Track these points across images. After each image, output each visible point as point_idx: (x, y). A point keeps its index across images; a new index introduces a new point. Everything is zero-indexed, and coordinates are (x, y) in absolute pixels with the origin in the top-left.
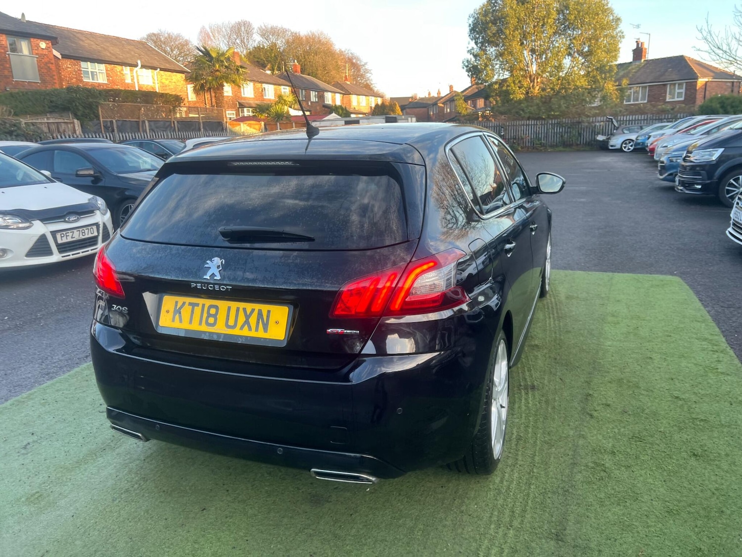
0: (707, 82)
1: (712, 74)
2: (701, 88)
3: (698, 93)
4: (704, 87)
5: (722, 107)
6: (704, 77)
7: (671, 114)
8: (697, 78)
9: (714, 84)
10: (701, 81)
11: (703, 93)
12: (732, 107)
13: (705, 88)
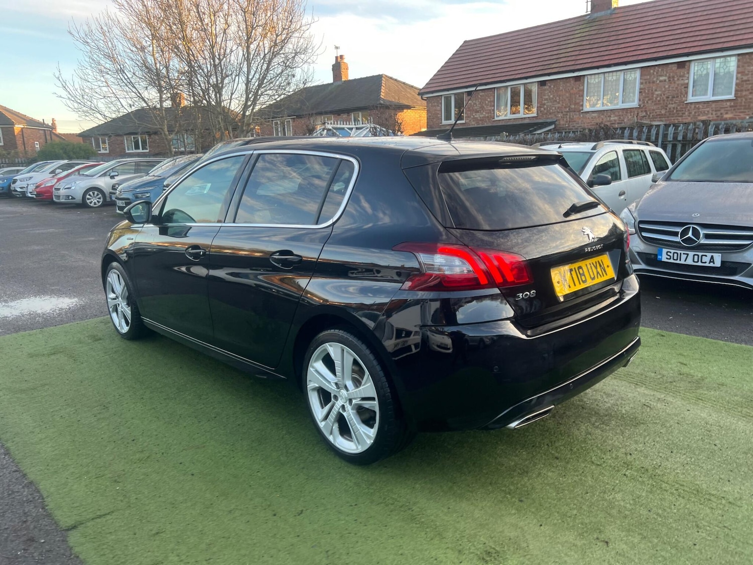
0: (22, 128)
1: (25, 121)
2: (18, 134)
3: (17, 139)
4: (21, 133)
5: (65, 153)
6: (20, 123)
7: (8, 158)
8: (13, 124)
9: (29, 130)
10: (18, 127)
11: (22, 139)
12: (74, 153)
13: (23, 136)
